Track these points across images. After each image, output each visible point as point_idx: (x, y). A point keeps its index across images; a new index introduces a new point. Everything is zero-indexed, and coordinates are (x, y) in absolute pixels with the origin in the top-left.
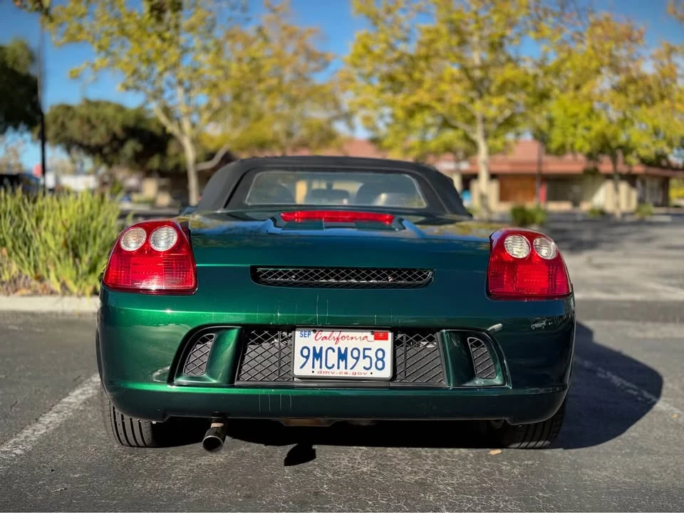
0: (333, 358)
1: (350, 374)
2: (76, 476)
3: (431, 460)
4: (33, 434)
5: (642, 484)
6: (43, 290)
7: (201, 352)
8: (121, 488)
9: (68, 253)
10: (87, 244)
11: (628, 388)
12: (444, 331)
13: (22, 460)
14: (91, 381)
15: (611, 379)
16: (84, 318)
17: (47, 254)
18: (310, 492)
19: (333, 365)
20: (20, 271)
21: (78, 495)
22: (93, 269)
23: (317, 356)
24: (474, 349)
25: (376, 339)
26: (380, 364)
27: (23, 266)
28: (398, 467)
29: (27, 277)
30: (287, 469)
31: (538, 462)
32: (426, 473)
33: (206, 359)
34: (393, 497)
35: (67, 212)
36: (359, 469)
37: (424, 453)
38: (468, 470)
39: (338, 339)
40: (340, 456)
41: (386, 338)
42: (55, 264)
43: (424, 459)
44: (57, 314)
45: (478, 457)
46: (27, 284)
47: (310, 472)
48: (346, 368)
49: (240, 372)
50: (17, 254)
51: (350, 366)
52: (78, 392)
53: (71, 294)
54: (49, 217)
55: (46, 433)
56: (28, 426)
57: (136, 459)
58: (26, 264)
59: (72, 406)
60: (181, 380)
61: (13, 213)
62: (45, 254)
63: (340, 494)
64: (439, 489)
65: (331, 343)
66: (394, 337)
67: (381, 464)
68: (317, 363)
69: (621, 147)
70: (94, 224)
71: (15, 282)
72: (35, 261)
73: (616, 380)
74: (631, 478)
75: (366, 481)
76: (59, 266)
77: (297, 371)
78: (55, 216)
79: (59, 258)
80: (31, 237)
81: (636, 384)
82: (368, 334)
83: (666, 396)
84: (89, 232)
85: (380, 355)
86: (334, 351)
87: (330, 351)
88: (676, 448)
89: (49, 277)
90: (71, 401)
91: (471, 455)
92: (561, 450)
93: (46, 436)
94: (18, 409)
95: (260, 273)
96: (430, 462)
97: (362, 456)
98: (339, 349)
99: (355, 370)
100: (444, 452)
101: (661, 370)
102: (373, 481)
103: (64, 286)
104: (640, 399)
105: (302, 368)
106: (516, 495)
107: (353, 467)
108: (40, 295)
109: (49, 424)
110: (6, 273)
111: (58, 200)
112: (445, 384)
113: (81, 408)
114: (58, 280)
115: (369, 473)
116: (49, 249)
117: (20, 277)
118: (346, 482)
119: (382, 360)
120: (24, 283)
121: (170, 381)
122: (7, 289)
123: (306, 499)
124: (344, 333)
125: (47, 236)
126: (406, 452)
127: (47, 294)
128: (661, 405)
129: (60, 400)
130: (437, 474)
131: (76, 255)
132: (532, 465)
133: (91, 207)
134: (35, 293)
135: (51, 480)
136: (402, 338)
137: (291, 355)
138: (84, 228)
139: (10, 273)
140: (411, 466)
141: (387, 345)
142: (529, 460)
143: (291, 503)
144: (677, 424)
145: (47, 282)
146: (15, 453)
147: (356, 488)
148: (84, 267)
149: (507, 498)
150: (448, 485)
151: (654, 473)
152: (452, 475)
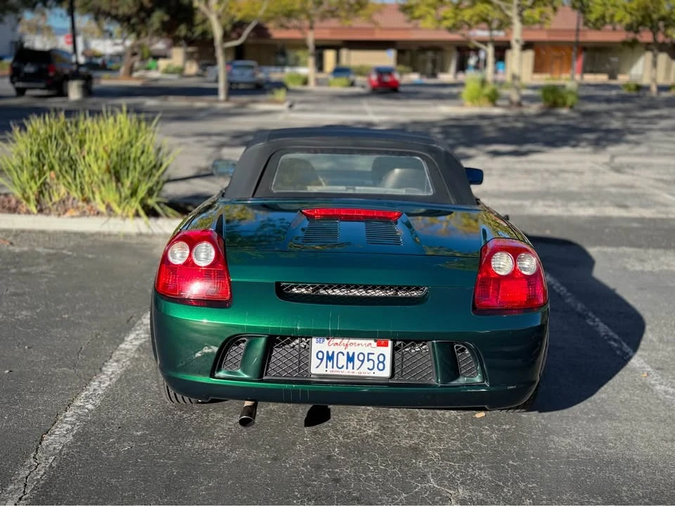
0: (343, 360)
1: (356, 373)
2: (138, 433)
3: (425, 423)
4: (99, 386)
5: (597, 454)
6: (90, 210)
7: (236, 352)
8: (175, 447)
9: (111, 178)
10: (128, 168)
11: (611, 338)
12: (435, 341)
13: (94, 415)
14: (142, 323)
15: (598, 326)
16: (128, 241)
17: (92, 177)
18: (324, 456)
19: (343, 366)
20: (68, 193)
21: (142, 453)
22: (134, 193)
23: (330, 358)
24: (459, 354)
25: (378, 346)
26: (381, 366)
27: (70, 189)
28: (397, 430)
29: (74, 199)
30: (307, 430)
31: (514, 427)
32: (419, 437)
33: (240, 358)
34: (390, 462)
35: (107, 137)
36: (365, 431)
37: (420, 415)
38: (454, 435)
39: (347, 345)
40: (350, 417)
41: (386, 345)
42: (99, 187)
43: (419, 422)
44: (104, 235)
45: (464, 420)
46: (75, 205)
47: (325, 434)
48: (353, 368)
49: (267, 369)
50: (64, 177)
51: (356, 367)
52: (132, 336)
53: (116, 216)
54: (91, 141)
55: (109, 385)
56: (95, 377)
57: (185, 416)
58: (73, 187)
59: (128, 354)
60: (221, 374)
61: (58, 137)
62: (90, 177)
63: (348, 458)
64: (428, 454)
65: (342, 349)
66: (393, 345)
67: (383, 427)
68: (330, 364)
69: (663, 19)
70: (134, 149)
71: (64, 202)
72: (81, 183)
73: (603, 328)
74: (589, 447)
75: (370, 445)
76: (103, 188)
77: (314, 370)
78: (96, 140)
79: (103, 182)
80: (76, 160)
81: (619, 334)
82: (372, 342)
83: (643, 350)
84: (129, 158)
85: (381, 358)
86: (343, 355)
87: (340, 355)
88: (637, 413)
89: (94, 198)
90: (127, 347)
91: (459, 418)
92: (536, 412)
93: (110, 388)
94: (84, 357)
95: (284, 287)
96: (424, 426)
97: (368, 417)
98: (348, 353)
99: (361, 370)
100: (437, 414)
101: (646, 316)
102: (376, 445)
103: (108, 207)
104: (618, 352)
105: (318, 368)
106: (490, 463)
107: (360, 429)
108: (88, 216)
109: (112, 374)
110: (56, 194)
111: (98, 123)
112: (434, 381)
113: (136, 356)
114: (104, 202)
115: (373, 436)
116: (93, 174)
117: (68, 199)
118: (354, 446)
119: (383, 362)
120: (72, 204)
121: (212, 376)
122: (57, 210)
123: (321, 463)
124: (352, 341)
125: (90, 159)
126: (405, 414)
127: (94, 215)
128: (636, 361)
129: (118, 346)
130: (428, 439)
131: (118, 180)
132: (508, 429)
133: (130, 133)
134: (83, 214)
135: (119, 438)
136: (400, 345)
137: (308, 358)
138: (124, 153)
139: (59, 194)
140: (408, 429)
141: (387, 351)
142: (506, 424)
143: (309, 467)
144: (644, 384)
145: (93, 204)
146: (87, 408)
147: (361, 453)
148: (126, 191)
149: (483, 465)
150: (436, 451)
151: (610, 441)
152: (440, 439)
